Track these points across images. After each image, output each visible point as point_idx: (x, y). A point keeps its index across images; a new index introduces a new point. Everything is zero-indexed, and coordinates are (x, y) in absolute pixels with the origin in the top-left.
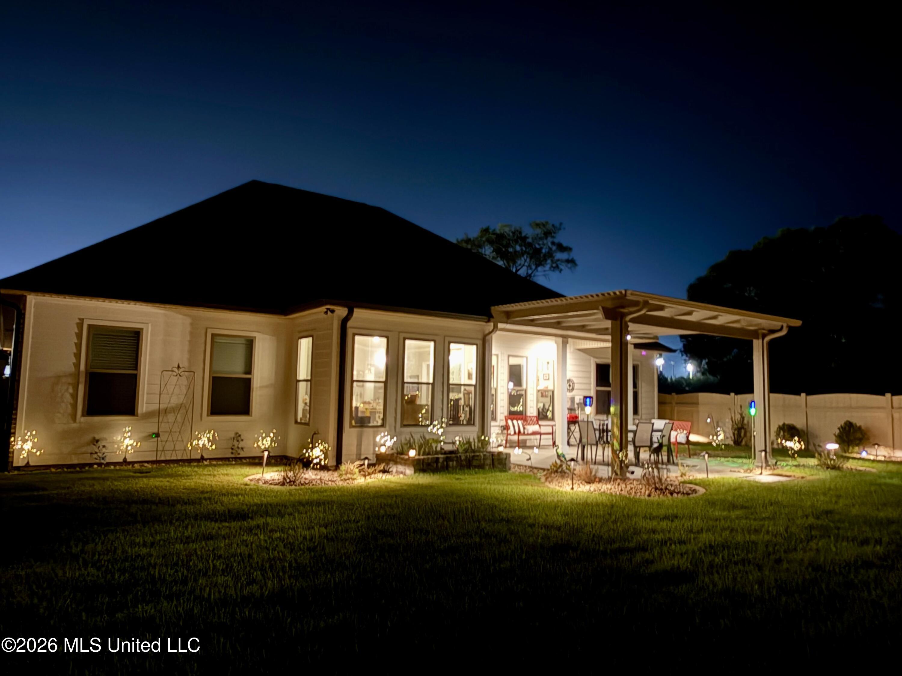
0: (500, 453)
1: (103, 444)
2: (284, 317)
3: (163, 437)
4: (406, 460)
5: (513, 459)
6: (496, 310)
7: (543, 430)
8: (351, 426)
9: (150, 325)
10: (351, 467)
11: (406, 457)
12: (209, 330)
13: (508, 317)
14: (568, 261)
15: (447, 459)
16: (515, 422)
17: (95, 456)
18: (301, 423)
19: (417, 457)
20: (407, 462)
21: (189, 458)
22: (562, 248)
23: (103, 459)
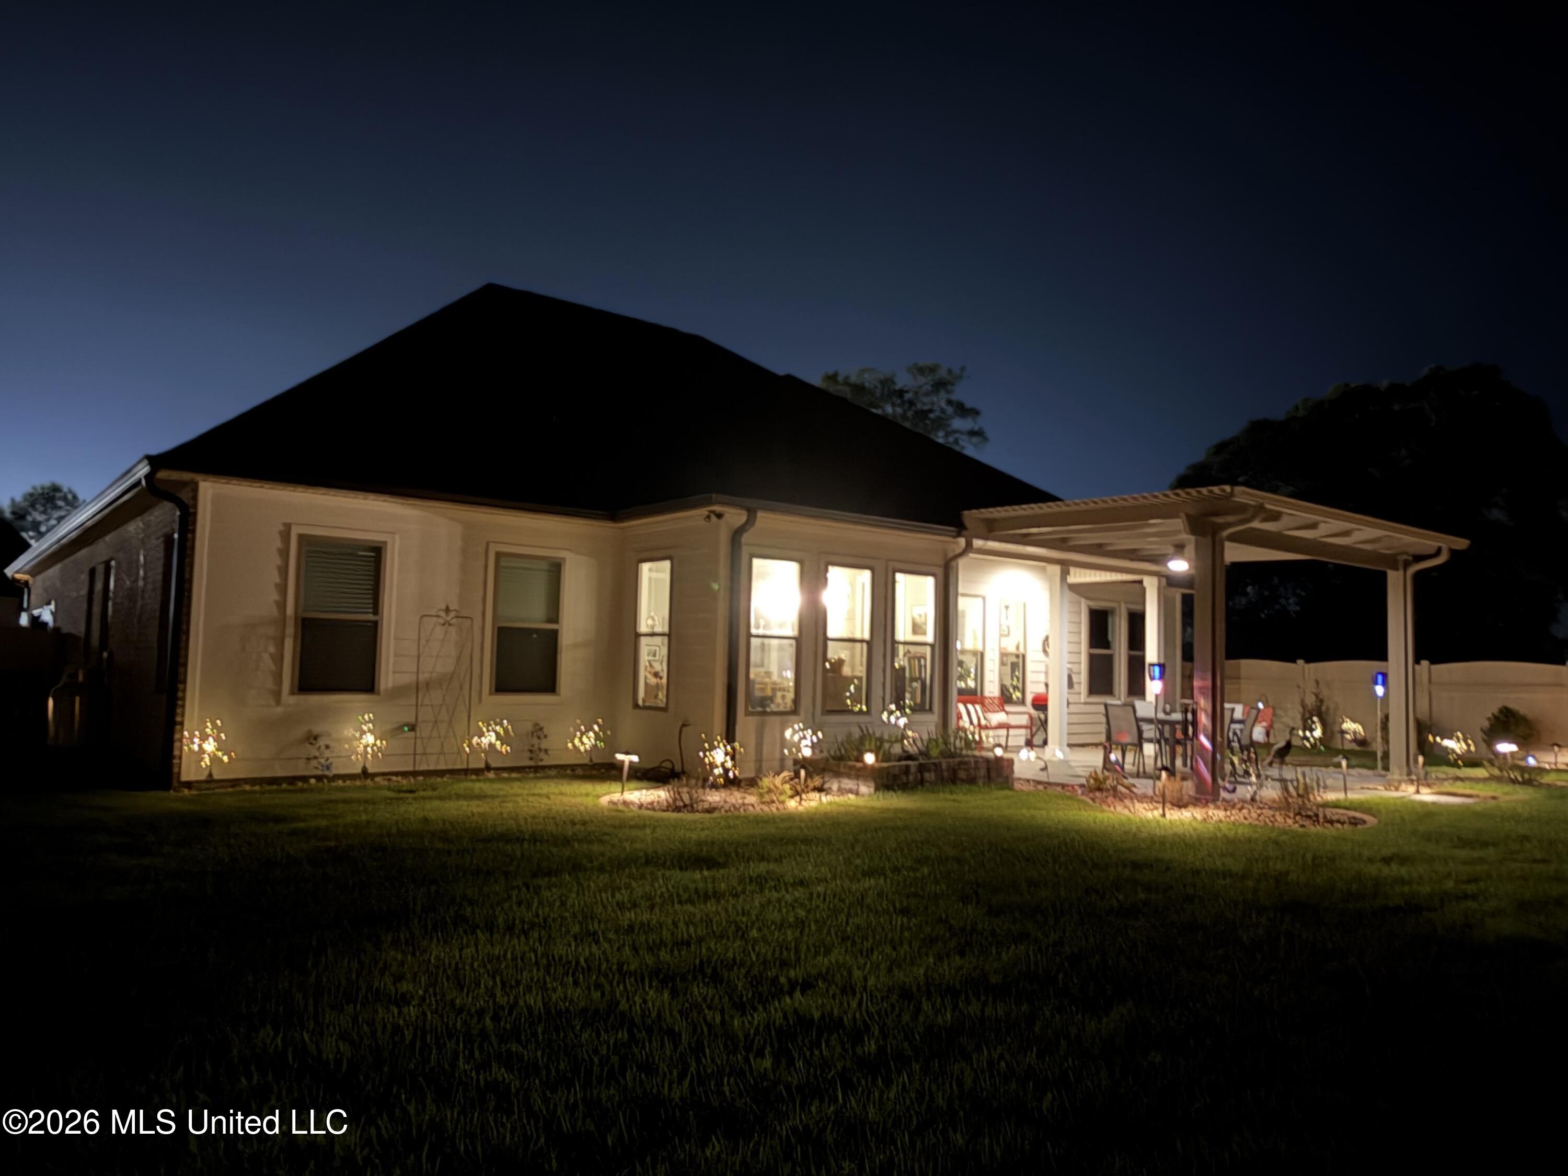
0: (998, 760)
1: (326, 743)
2: (610, 524)
3: (424, 730)
4: (859, 769)
5: (1019, 771)
6: (971, 516)
7: (1014, 720)
8: (748, 714)
9: (397, 537)
11: (859, 765)
12: (491, 545)
13: (991, 530)
14: (972, 433)
16: (970, 706)
17: (314, 763)
18: (645, 708)
19: (877, 765)
20: (863, 773)
21: (465, 767)
22: (962, 410)
23: (328, 768)
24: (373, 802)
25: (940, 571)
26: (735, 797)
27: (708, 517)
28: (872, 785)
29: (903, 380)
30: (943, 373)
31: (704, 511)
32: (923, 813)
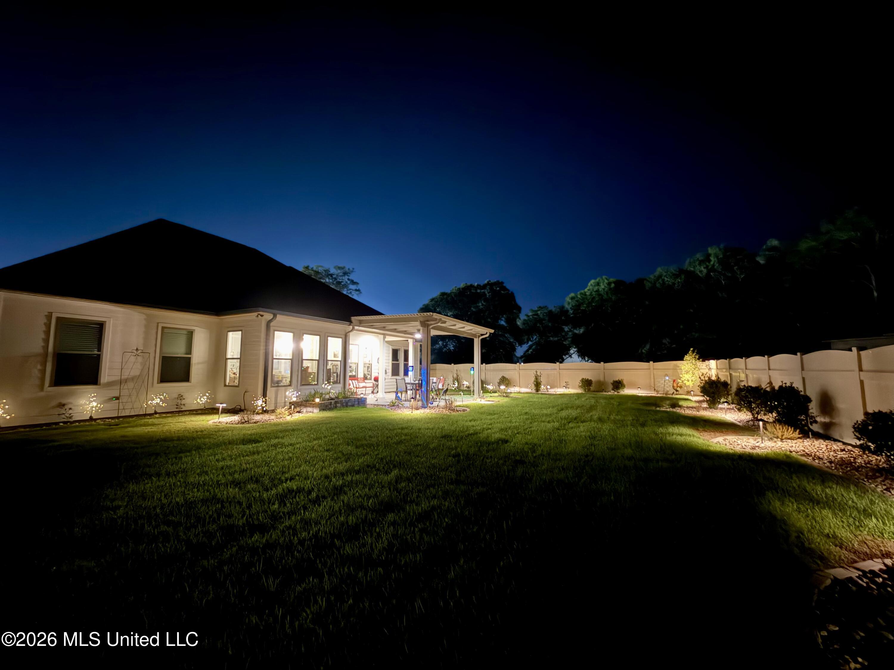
0: (362, 398)
1: (70, 407)
2: (216, 317)
3: (123, 399)
4: (314, 404)
5: (369, 401)
6: (353, 318)
7: (368, 385)
8: (272, 387)
9: (112, 319)
10: (283, 410)
11: (313, 403)
12: (159, 324)
13: (361, 323)
14: (356, 290)
15: (336, 403)
16: (353, 381)
17: (63, 416)
18: (229, 386)
19: (320, 402)
20: (314, 406)
21: (144, 413)
22: (353, 283)
23: (70, 418)
24: (97, 431)
25: (343, 336)
26: (266, 417)
27: (258, 316)
28: (318, 409)
29: (333, 271)
30: (347, 269)
31: (256, 314)
32: (336, 418)
